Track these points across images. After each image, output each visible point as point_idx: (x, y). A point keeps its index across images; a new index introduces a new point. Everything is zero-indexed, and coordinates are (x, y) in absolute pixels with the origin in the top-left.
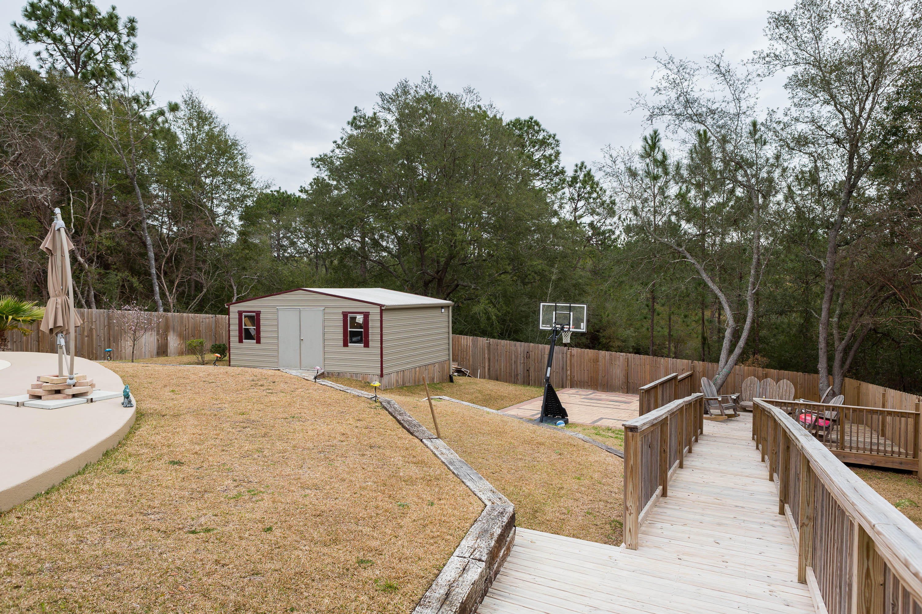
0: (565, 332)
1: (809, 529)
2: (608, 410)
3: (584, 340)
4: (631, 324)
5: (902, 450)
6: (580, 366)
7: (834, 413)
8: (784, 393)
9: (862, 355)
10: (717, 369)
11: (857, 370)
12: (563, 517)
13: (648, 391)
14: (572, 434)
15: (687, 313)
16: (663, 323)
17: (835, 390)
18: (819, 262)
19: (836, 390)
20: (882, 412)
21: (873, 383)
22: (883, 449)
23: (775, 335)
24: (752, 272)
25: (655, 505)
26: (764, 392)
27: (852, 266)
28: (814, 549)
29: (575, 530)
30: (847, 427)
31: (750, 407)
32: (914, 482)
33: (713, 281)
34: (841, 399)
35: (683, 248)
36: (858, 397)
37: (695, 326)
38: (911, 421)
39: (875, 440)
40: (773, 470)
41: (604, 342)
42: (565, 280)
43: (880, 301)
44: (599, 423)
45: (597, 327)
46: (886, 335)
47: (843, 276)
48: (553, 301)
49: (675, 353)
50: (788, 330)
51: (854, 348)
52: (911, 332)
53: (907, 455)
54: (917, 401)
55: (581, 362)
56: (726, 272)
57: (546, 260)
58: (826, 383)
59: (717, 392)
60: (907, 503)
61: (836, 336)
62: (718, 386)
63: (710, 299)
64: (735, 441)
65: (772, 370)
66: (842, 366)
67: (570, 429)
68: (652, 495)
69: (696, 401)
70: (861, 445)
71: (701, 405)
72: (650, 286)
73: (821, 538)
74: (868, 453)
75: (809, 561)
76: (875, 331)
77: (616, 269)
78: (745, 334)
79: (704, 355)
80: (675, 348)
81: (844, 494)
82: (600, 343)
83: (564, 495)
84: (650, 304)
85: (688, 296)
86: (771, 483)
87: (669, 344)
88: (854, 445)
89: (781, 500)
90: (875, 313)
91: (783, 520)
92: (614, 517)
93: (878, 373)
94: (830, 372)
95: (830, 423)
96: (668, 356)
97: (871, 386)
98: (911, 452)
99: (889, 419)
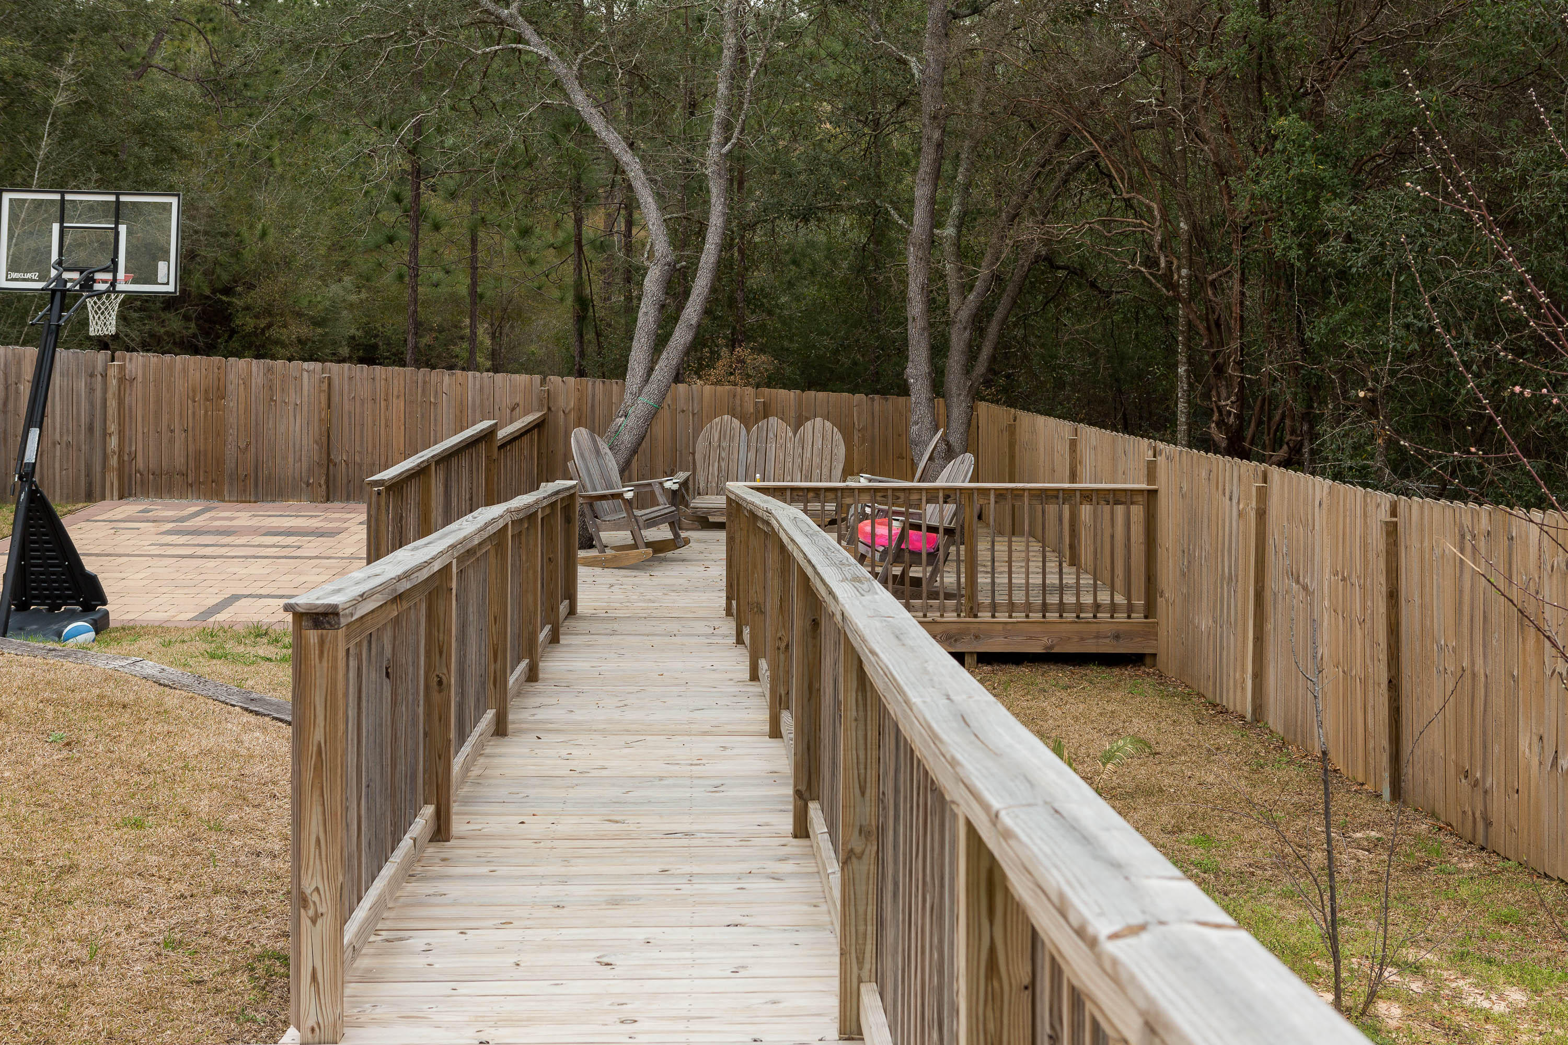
0: (99, 295)
1: (864, 867)
2: (256, 568)
3: (175, 323)
4: (346, 263)
5: (1120, 599)
6: (158, 415)
7: (950, 508)
8: (816, 460)
9: (1019, 333)
10: (621, 399)
11: (1008, 376)
12: (72, 974)
13: (397, 486)
14: (117, 663)
15: (528, 222)
16: (450, 255)
17: (952, 439)
18: (905, 62)
19: (955, 439)
20: (1068, 494)
21: (1049, 412)
22: (1073, 600)
23: (791, 284)
24: (722, 88)
25: (408, 874)
26: (761, 462)
27: (991, 75)
28: (880, 924)
29: (113, 1015)
30: (983, 547)
31: (718, 510)
32: (1147, 684)
33: (610, 118)
34: (967, 463)
35: (514, 8)
36: (1012, 457)
37: (557, 261)
38: (1137, 511)
39: (1052, 579)
40: (778, 703)
41: (249, 329)
42: (102, 111)
43: (1059, 176)
44: (222, 617)
45: (225, 277)
46: (1078, 272)
47: (968, 103)
48: (60, 186)
49: (494, 355)
50: (827, 265)
51: (999, 314)
52: (1133, 261)
53: (1130, 609)
54: (1149, 455)
55: (159, 401)
56: (647, 88)
57: (29, 37)
58: (927, 420)
59: (622, 472)
60: (1129, 748)
61: (952, 282)
62: (623, 454)
63: (600, 174)
64: (673, 626)
65: (782, 392)
66: (968, 370)
67: (114, 650)
68: (396, 841)
69: (553, 505)
70: (1019, 597)
71: (568, 520)
72: (405, 129)
73: (896, 884)
74: (1036, 616)
75: (867, 966)
76: (1050, 261)
77: (292, 73)
78: (701, 284)
79: (582, 354)
80: (493, 337)
81: (935, 737)
82: (233, 332)
83: (78, 891)
84: (408, 194)
85: (530, 164)
86: (775, 743)
87: (473, 326)
88: (1001, 599)
89: (798, 793)
90: (1050, 212)
91: (804, 855)
92: (264, 942)
93: (1060, 384)
94: (938, 387)
95: (941, 538)
96: (470, 365)
97: (1041, 420)
98: (1139, 602)
99: (1086, 511)
